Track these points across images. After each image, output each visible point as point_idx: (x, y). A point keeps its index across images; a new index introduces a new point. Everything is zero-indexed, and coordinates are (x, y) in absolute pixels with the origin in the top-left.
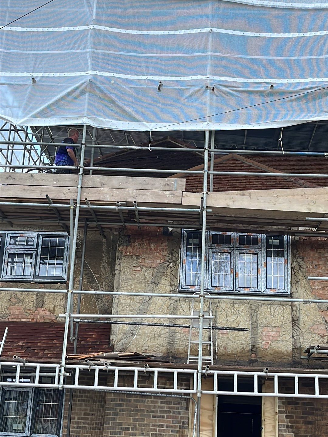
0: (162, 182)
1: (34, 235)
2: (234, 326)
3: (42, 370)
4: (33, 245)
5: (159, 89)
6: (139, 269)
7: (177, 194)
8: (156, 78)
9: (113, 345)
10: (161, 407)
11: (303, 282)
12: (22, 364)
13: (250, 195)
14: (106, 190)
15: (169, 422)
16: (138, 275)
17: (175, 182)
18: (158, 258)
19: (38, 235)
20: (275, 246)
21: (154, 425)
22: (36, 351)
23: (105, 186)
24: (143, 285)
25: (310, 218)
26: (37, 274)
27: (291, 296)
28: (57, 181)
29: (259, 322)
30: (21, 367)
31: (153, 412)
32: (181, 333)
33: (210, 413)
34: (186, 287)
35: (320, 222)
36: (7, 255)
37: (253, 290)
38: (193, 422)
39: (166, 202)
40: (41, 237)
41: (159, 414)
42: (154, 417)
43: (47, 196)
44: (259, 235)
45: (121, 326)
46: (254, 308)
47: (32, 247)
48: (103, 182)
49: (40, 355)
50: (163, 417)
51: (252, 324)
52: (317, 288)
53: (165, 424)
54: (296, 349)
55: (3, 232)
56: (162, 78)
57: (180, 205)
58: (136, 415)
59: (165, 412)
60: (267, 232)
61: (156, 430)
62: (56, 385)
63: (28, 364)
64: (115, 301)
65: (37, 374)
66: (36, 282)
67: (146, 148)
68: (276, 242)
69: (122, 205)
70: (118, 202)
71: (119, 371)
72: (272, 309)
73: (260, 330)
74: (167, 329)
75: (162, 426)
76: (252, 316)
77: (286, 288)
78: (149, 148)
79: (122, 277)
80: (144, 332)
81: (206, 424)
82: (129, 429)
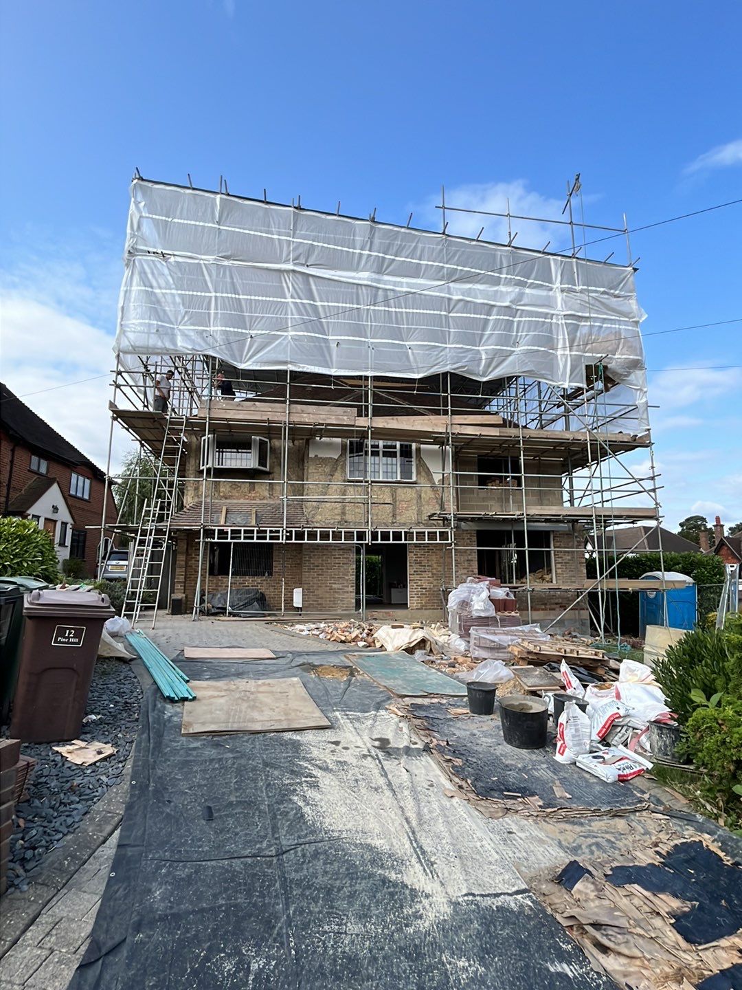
0: (342, 410)
2: (382, 501)
3: (271, 532)
7: (352, 418)
8: (335, 338)
9: (306, 515)
10: (339, 552)
11: (423, 474)
14: (305, 415)
15: (344, 561)
16: (320, 470)
17: (351, 410)
21: (335, 563)
23: (304, 412)
24: (324, 477)
25: (433, 435)
27: (416, 483)
28: (271, 408)
29: (397, 499)
31: (334, 555)
32: (349, 506)
34: (351, 477)
39: (345, 423)
41: (337, 556)
42: (334, 558)
43: (268, 419)
45: (310, 503)
46: (394, 490)
48: (303, 409)
50: (340, 558)
51: (393, 499)
53: (341, 562)
54: (419, 514)
56: (339, 338)
57: (353, 426)
58: (322, 557)
59: (341, 555)
61: (336, 566)
62: (280, 541)
65: (268, 534)
67: (330, 386)
70: (314, 424)
71: (320, 531)
72: (405, 491)
73: (398, 503)
76: (392, 495)
77: (413, 478)
80: (325, 507)
82: (319, 566)
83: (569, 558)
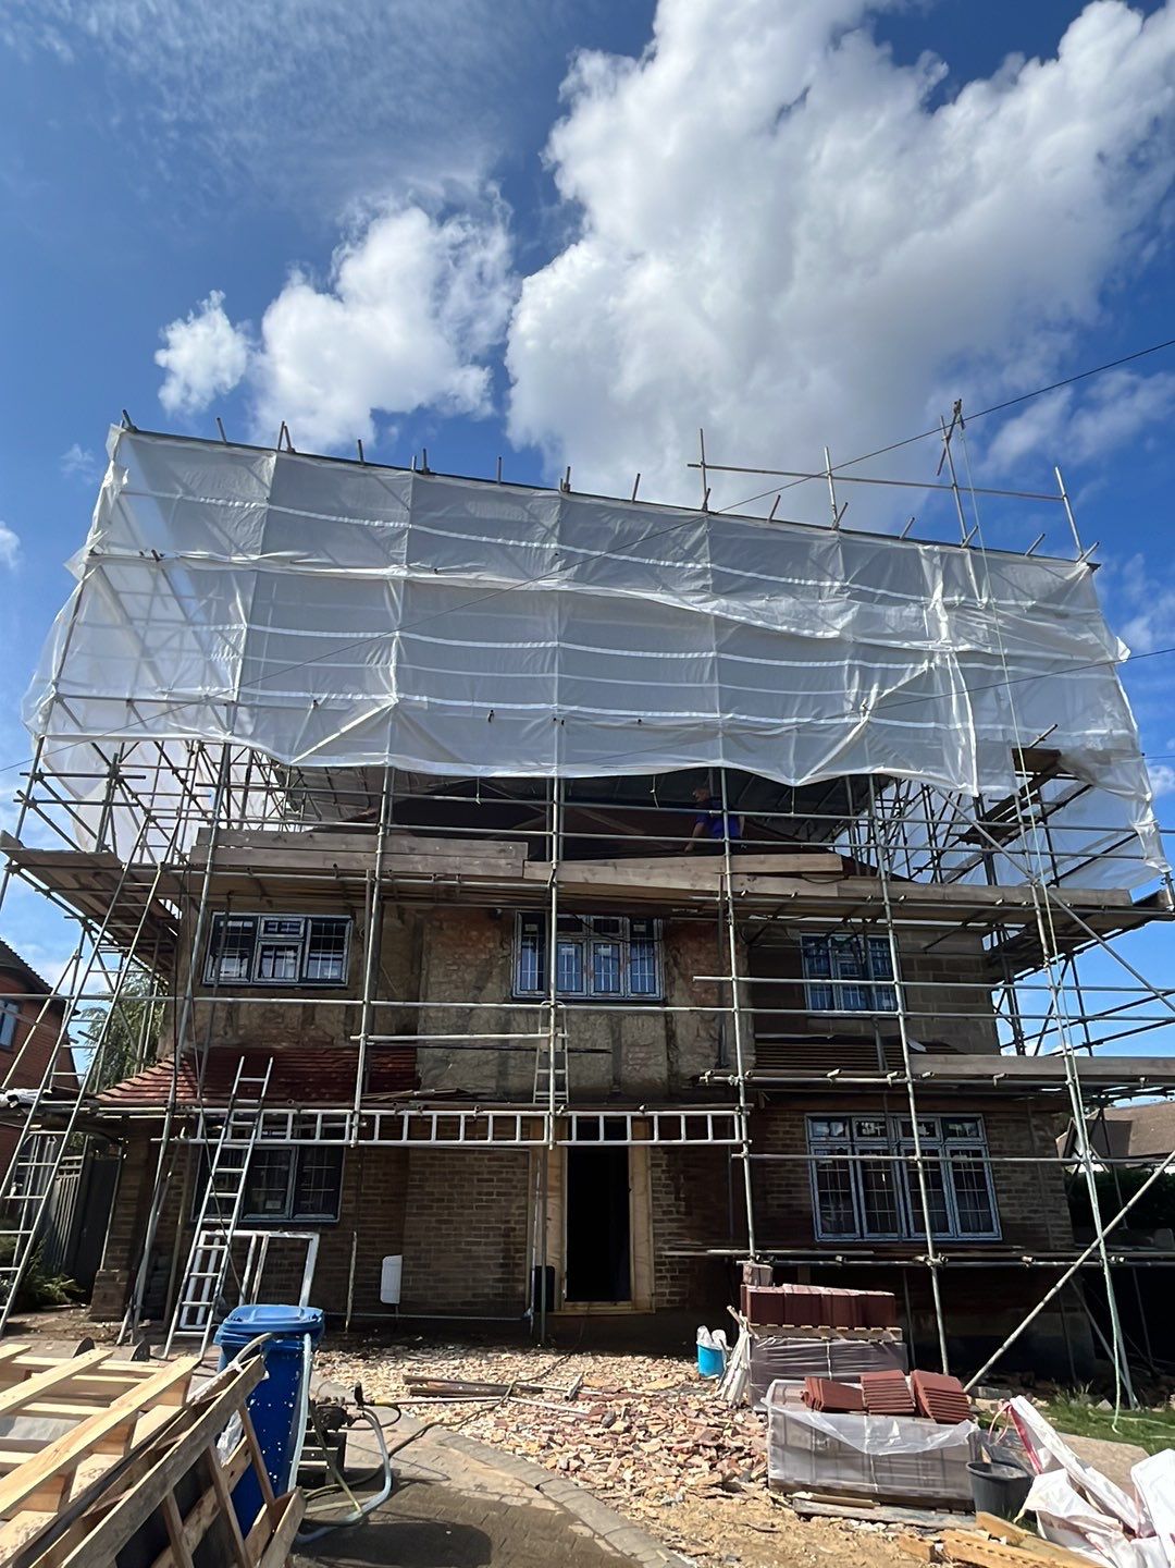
0: (495, 847)
1: (300, 920)
2: (589, 1046)
3: (326, 1118)
4: (298, 933)
5: (489, 720)
6: (455, 968)
7: (517, 864)
8: (485, 705)
9: (419, 1079)
10: (490, 1167)
11: (680, 983)
12: (295, 1111)
13: (615, 866)
14: (417, 858)
15: (501, 1187)
16: (454, 977)
17: (515, 847)
18: (481, 951)
19: (307, 919)
20: (641, 934)
21: (479, 1194)
22: (307, 1090)
23: (416, 852)
24: (462, 991)
25: (694, 898)
26: (304, 975)
27: (665, 1003)
28: (346, 844)
29: (623, 1040)
30: (294, 1116)
31: (478, 1173)
32: (515, 1059)
33: (557, 1172)
34: (522, 992)
35: (704, 902)
36: (260, 948)
37: (613, 994)
38: (534, 1187)
39: (501, 874)
40: (310, 922)
41: (486, 1176)
42: (479, 1180)
43: (335, 865)
44: (620, 919)
45: (430, 1051)
46: (616, 1019)
47: (297, 936)
48: (413, 846)
49: (314, 1096)
50: (492, 1180)
51: (614, 1042)
52: (697, 990)
53: (495, 1191)
54: (673, 1074)
55: (254, 914)
56: (493, 705)
57: (521, 879)
58: (453, 1179)
59: (494, 1173)
60: (629, 916)
61: (482, 1200)
62: (345, 1141)
63: (304, 1111)
64: (423, 1013)
65: (319, 1125)
66: (302, 988)
67: (473, 799)
68: (642, 928)
69: (440, 879)
70: (435, 875)
71: (439, 1117)
72: (640, 1022)
73: (624, 1051)
74: (497, 1054)
75: (491, 1194)
76: (613, 1032)
77: (657, 992)
78: (477, 800)
79: (432, 980)
80: (463, 1059)
81: (553, 1189)
82: (443, 1200)
83: (1027, 1178)
